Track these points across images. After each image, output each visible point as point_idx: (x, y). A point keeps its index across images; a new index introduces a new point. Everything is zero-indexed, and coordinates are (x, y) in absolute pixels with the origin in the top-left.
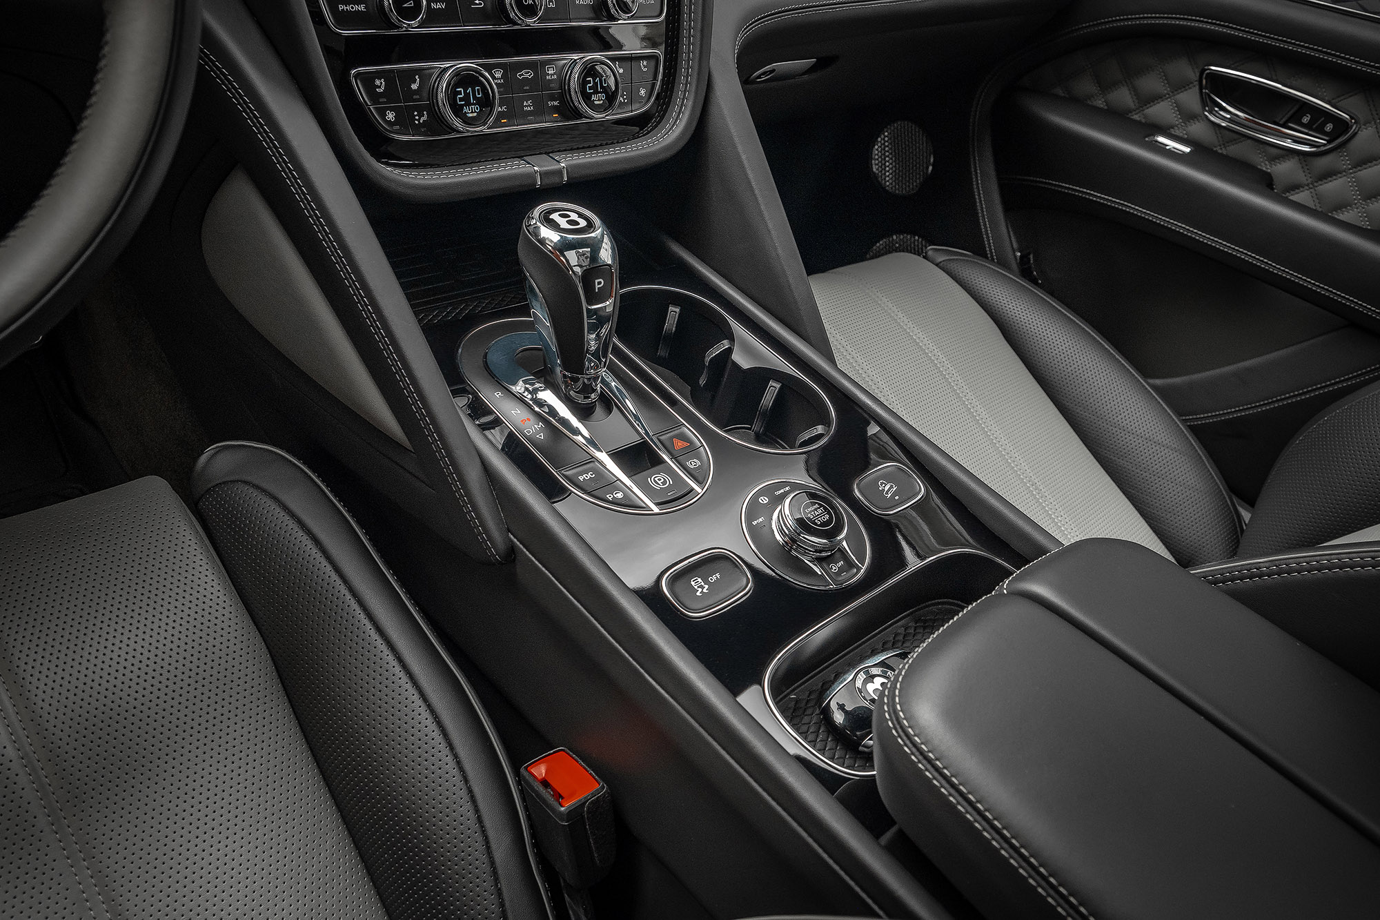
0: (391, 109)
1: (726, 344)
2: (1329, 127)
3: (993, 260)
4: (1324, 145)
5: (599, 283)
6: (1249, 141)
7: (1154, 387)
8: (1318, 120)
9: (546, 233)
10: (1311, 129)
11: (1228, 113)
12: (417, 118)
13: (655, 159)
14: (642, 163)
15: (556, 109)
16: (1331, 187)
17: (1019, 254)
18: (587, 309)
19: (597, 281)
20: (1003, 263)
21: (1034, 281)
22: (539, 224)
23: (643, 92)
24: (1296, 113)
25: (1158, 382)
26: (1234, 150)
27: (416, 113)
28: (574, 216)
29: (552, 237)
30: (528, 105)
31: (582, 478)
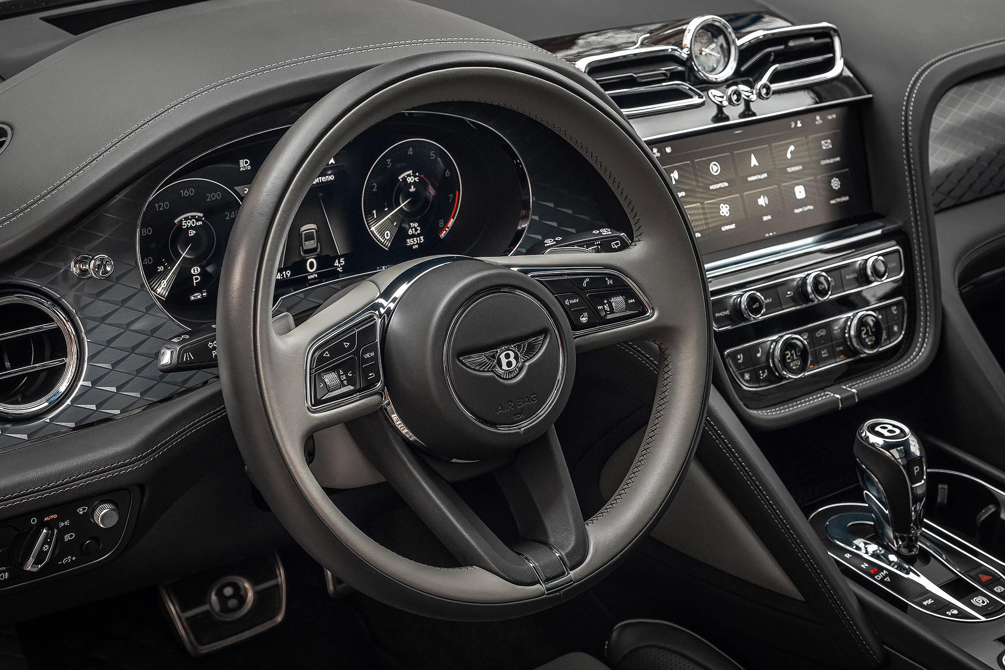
0: (747, 372)
1: (992, 509)
5: (916, 469)
9: (873, 439)
12: (762, 375)
15: (841, 352)
18: (911, 487)
19: (915, 468)
22: (868, 434)
23: (896, 328)
27: (761, 372)
28: (890, 428)
29: (880, 441)
30: (824, 353)
31: (925, 603)
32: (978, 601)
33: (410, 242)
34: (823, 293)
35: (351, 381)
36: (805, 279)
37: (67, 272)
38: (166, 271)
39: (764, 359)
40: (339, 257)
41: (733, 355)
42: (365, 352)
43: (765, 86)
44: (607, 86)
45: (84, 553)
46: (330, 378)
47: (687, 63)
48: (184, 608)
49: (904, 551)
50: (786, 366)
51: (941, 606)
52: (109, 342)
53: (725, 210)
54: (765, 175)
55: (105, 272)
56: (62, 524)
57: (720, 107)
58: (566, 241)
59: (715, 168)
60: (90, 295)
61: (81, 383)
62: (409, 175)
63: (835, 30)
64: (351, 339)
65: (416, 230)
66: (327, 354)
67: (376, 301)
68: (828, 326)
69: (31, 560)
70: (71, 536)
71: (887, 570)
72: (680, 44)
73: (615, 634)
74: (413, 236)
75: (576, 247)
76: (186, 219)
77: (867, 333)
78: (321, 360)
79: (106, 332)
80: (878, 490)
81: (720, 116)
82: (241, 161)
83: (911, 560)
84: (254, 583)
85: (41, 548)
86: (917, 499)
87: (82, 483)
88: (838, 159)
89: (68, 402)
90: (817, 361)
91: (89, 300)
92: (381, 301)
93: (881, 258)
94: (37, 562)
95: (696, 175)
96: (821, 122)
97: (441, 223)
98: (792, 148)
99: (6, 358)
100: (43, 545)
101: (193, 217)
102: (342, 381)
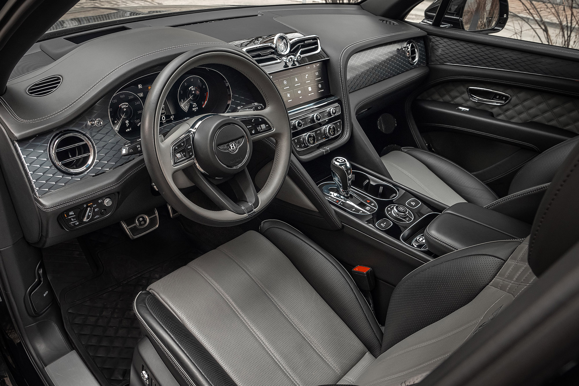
0: (298, 145)
1: (368, 181)
2: (504, 98)
3: (420, 148)
4: (504, 103)
5: (349, 171)
6: (484, 104)
7: (474, 175)
8: (501, 97)
9: (336, 163)
10: (499, 99)
11: (476, 99)
13: (345, 143)
14: (343, 144)
15: (324, 137)
16: (509, 113)
17: (427, 145)
18: (348, 176)
20: (423, 148)
21: (433, 152)
22: (335, 162)
23: (339, 129)
24: (494, 96)
25: (475, 173)
26: (481, 107)
27: (302, 145)
28: (341, 160)
29: (338, 164)
30: (319, 138)
31: (353, 210)
32: (368, 208)
33: (193, 109)
34: (319, 120)
35: (185, 156)
36: (313, 116)
37: (86, 125)
38: (118, 122)
39: (302, 141)
40: (172, 115)
41: (294, 140)
42: (188, 146)
43: (299, 56)
44: (253, 57)
45: (102, 214)
46: (178, 155)
47: (275, 49)
48: (128, 225)
49: (346, 195)
50: (309, 142)
51: (358, 211)
52: (103, 147)
53: (289, 95)
54: (300, 84)
55: (100, 124)
56: (94, 206)
57: (286, 63)
58: (244, 107)
59: (285, 82)
60: (95, 132)
61: (95, 161)
62: (192, 88)
63: (318, 38)
64: (184, 142)
65: (195, 105)
66: (177, 148)
67: (190, 130)
68: (320, 130)
69: (86, 218)
70: (97, 209)
71: (341, 201)
72: (273, 43)
73: (262, 225)
74: (194, 107)
75: (247, 109)
76: (123, 105)
77: (331, 131)
78: (175, 150)
79: (102, 144)
80: (338, 178)
81: (286, 66)
82: (139, 85)
83: (347, 198)
84: (149, 216)
85: (88, 214)
86: (349, 180)
87: (100, 193)
88: (320, 78)
89: (92, 167)
90: (318, 140)
91: (95, 134)
92: (191, 129)
93: (334, 108)
94: (88, 218)
95: (280, 85)
96: (315, 67)
97: (203, 103)
98: (307, 75)
99: (69, 154)
100: (89, 213)
101: (125, 104)
102: (182, 156)
